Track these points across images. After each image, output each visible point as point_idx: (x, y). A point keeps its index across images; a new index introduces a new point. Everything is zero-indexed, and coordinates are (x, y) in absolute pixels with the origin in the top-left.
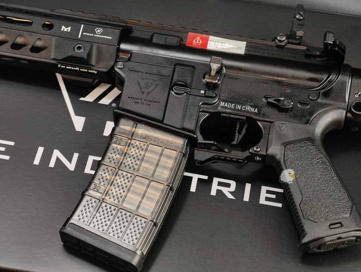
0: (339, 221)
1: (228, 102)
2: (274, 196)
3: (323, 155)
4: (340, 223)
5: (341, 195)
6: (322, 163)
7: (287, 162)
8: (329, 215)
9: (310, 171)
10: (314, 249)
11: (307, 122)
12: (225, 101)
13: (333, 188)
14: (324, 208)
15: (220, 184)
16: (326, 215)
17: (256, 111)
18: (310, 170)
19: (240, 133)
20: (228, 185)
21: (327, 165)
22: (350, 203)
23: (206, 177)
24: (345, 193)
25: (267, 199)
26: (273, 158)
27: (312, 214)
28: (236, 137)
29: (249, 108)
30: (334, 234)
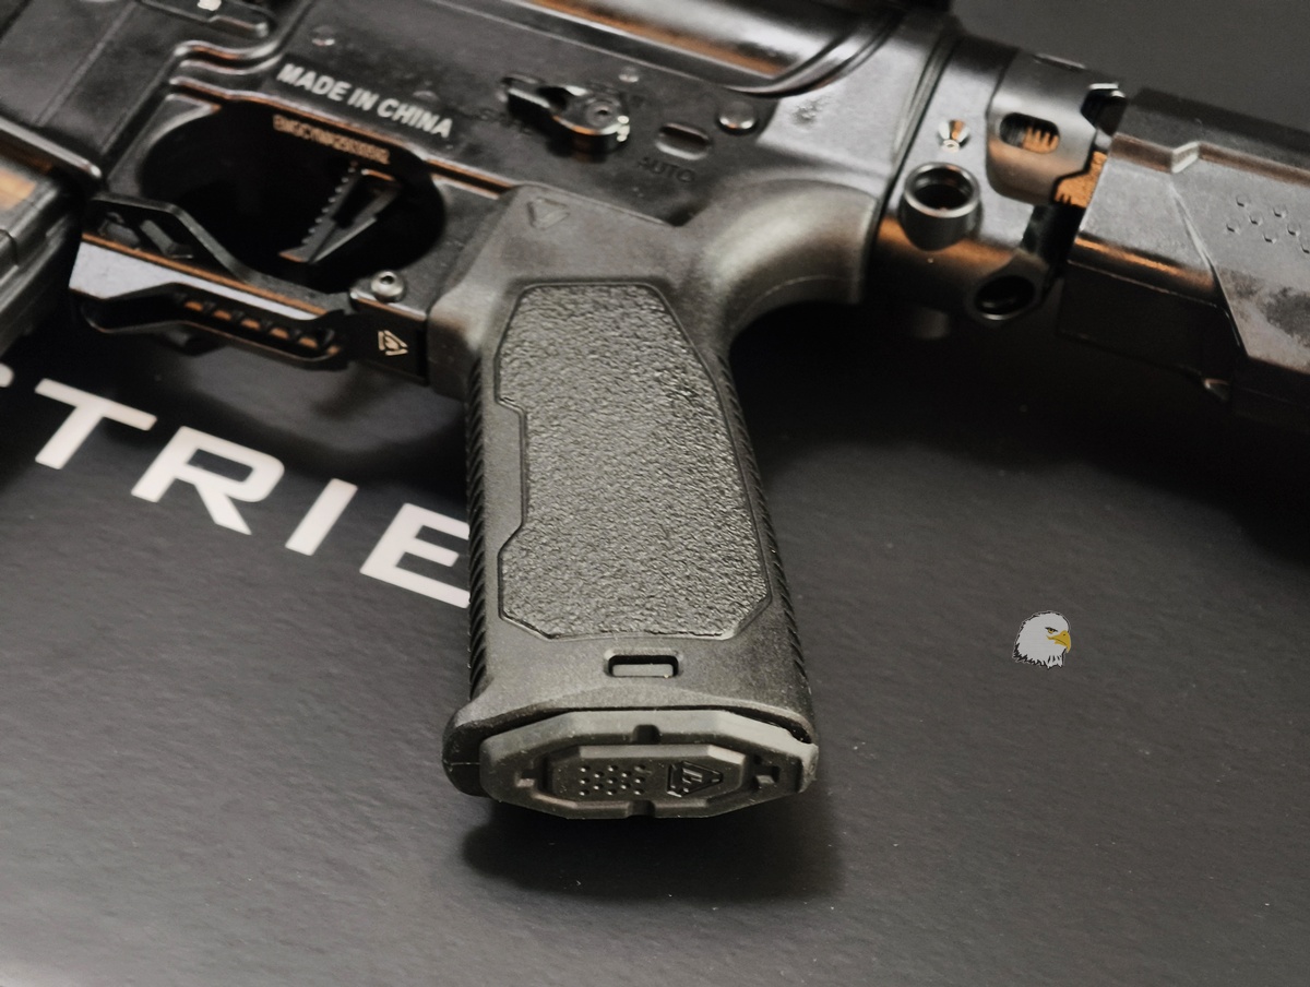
0: (666, 651)
1: (321, 70)
2: (447, 557)
3: (700, 362)
4: (671, 660)
5: (719, 539)
6: (679, 387)
7: (507, 359)
8: (623, 613)
9: (605, 411)
10: (522, 783)
11: (679, 218)
12: (306, 63)
13: (691, 502)
14: (614, 576)
15: (202, 459)
16: (612, 609)
17: (444, 128)
18: (605, 407)
19: (344, 219)
20: (240, 472)
21: (702, 406)
22: (759, 587)
23: (143, 420)
24: (746, 538)
25: (409, 562)
26: (451, 338)
27: (542, 595)
28: (317, 233)
29: (411, 114)
30: (625, 703)
